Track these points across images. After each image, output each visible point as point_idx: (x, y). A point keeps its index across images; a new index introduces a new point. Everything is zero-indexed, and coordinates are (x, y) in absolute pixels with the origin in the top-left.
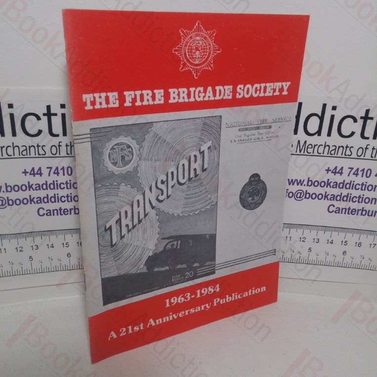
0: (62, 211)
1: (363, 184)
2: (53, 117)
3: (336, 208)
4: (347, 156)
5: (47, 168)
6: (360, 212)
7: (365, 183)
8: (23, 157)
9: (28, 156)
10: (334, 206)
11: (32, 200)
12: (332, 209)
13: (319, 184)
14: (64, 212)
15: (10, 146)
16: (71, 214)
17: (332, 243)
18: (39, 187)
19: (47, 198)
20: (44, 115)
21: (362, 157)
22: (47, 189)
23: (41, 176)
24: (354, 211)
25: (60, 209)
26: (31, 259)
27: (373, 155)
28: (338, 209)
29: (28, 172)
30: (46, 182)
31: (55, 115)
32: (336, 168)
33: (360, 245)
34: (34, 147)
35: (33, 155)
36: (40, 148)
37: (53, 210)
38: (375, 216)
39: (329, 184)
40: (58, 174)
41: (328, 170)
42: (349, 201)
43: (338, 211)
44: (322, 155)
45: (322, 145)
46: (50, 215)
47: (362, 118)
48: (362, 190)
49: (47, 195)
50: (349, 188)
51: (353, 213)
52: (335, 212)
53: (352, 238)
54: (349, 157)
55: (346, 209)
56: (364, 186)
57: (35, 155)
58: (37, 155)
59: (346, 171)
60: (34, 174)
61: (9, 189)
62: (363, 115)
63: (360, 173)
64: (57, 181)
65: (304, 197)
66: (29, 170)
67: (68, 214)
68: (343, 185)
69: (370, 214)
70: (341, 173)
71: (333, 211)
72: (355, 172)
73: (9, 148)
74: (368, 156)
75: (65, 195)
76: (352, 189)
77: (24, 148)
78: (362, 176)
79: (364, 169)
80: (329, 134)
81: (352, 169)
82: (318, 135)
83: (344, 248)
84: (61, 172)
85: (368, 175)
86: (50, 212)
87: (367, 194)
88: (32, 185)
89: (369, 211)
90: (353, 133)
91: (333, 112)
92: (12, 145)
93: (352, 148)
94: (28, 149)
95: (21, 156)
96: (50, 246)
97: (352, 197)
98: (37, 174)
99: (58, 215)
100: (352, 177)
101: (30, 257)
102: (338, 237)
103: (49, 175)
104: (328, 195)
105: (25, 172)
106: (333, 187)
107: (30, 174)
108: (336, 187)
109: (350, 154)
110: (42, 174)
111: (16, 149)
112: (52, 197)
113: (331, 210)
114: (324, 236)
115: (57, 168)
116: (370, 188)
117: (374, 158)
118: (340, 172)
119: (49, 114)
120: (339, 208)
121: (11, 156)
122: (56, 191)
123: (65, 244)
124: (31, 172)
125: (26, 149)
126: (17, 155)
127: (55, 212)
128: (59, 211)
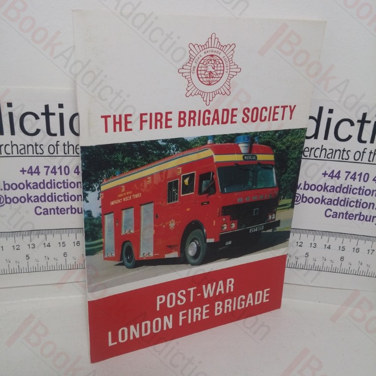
0: (59, 210)
1: (360, 189)
2: (51, 117)
3: (334, 213)
4: (344, 160)
5: (45, 167)
6: (358, 217)
7: (362, 188)
8: (22, 155)
9: (26, 155)
10: (331, 210)
11: (29, 199)
12: (329, 213)
13: (316, 188)
14: (61, 211)
15: (9, 145)
16: (67, 213)
17: (329, 248)
18: (36, 186)
19: (45, 196)
20: (42, 114)
21: (359, 161)
22: (44, 188)
23: (38, 175)
24: (351, 215)
25: (57, 208)
26: (28, 258)
27: (371, 159)
28: (335, 214)
29: (26, 171)
30: (44, 180)
31: (53, 114)
32: (333, 171)
33: (357, 251)
34: (32, 146)
35: (31, 153)
36: (38, 147)
37: (50, 209)
38: (373, 221)
39: (326, 188)
40: (55, 173)
41: (325, 174)
42: (347, 206)
43: (336, 215)
44: (318, 158)
45: (319, 149)
46: (47, 214)
47: (359, 121)
48: (359, 194)
49: (45, 194)
50: (347, 192)
51: (351, 218)
52: (333, 217)
53: (350, 244)
54: (346, 160)
55: (343, 213)
56: (361, 191)
57: (33, 154)
58: (35, 154)
59: (343, 175)
60: (32, 173)
61: (7, 187)
62: (360, 118)
63: (358, 177)
64: (54, 180)
65: (301, 201)
66: (27, 169)
67: (64, 213)
68: (340, 189)
69: (368, 219)
70: (338, 177)
71: (330, 216)
72: (352, 176)
73: (7, 146)
74: (365, 159)
75: (62, 195)
76: (350, 193)
77: (23, 147)
78: (360, 181)
79: (361, 173)
80: (326, 138)
81: (349, 173)
82: (315, 138)
83: (342, 254)
84: (58, 171)
85: (366, 180)
86: (47, 211)
87: (364, 199)
88: (30, 183)
89: (367, 216)
90: (350, 137)
91: (330, 116)
92: (10, 144)
93: (349, 152)
94: (26, 147)
95: (20, 155)
96: (46, 245)
97: (349, 202)
98: (35, 172)
99: (54, 214)
100: (350, 182)
101: (27, 256)
102: (335, 242)
103: (47, 174)
104: (325, 199)
105: (23, 171)
106: (330, 191)
107: (28, 173)
108: (333, 191)
109: (347, 158)
110: (40, 173)
111: (15, 147)
112: (49, 196)
113: (328, 215)
114: (321, 241)
115: (54, 167)
116: (368, 192)
117: (371, 162)
118: (337, 175)
119: (47, 114)
120: (337, 213)
121: (10, 154)
122: (53, 190)
123: (61, 244)
124: (29, 170)
125: (24, 148)
126: (15, 153)
127: (52, 211)
128: (56, 210)
